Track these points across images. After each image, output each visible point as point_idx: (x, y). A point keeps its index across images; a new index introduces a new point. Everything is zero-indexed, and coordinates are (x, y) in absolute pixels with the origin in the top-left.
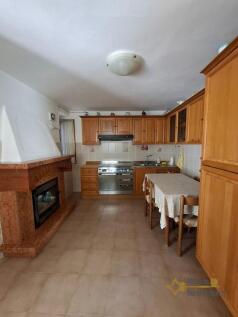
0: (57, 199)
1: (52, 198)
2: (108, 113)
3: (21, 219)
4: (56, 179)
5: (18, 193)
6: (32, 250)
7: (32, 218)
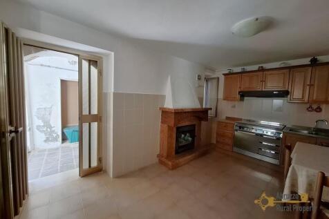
0: (193, 140)
1: (190, 139)
2: (255, 67)
3: (168, 143)
4: (194, 125)
5: (169, 126)
6: (170, 163)
7: (174, 145)
